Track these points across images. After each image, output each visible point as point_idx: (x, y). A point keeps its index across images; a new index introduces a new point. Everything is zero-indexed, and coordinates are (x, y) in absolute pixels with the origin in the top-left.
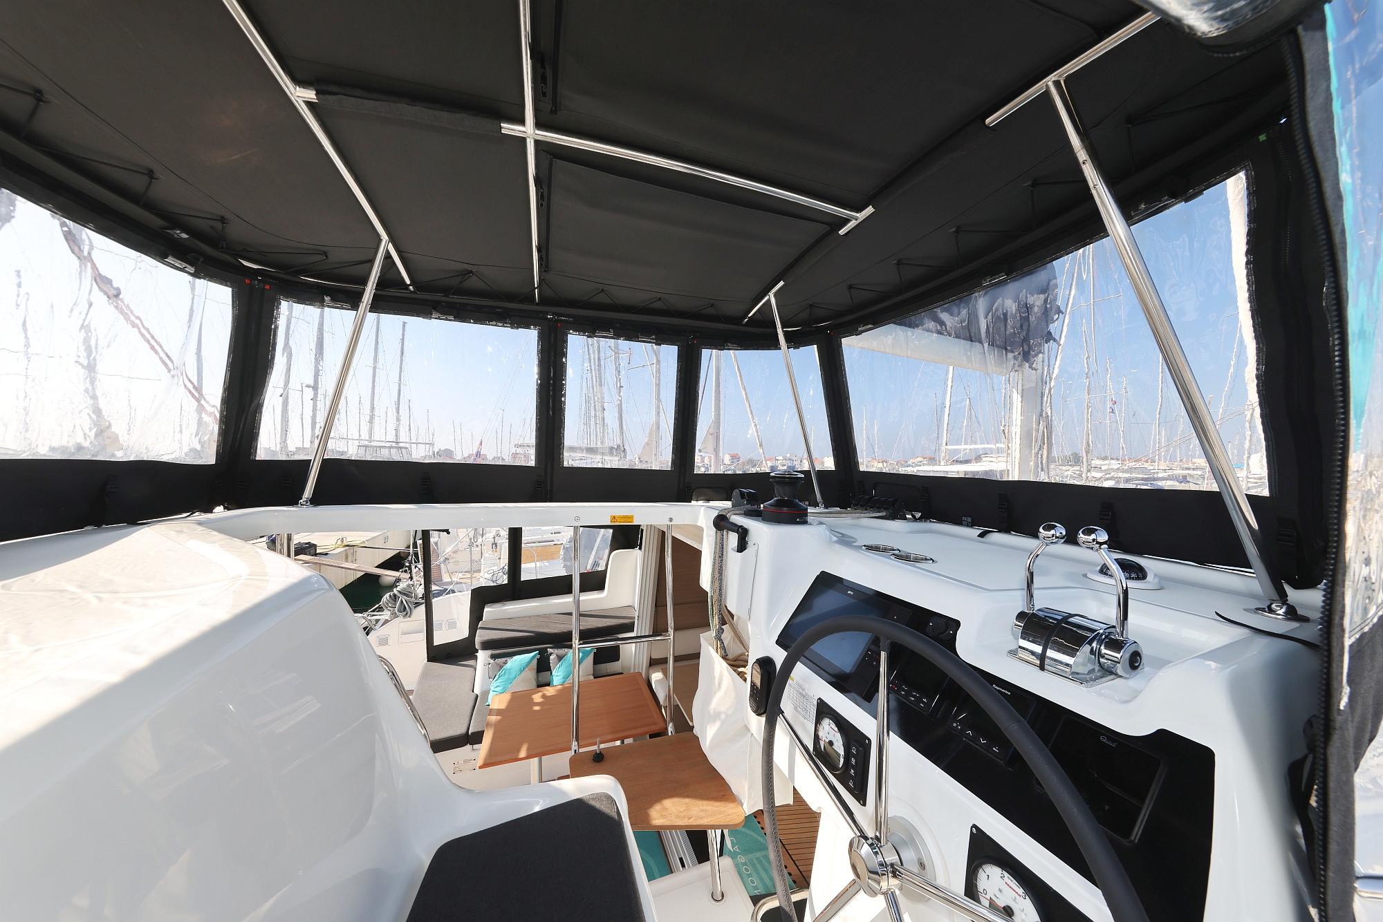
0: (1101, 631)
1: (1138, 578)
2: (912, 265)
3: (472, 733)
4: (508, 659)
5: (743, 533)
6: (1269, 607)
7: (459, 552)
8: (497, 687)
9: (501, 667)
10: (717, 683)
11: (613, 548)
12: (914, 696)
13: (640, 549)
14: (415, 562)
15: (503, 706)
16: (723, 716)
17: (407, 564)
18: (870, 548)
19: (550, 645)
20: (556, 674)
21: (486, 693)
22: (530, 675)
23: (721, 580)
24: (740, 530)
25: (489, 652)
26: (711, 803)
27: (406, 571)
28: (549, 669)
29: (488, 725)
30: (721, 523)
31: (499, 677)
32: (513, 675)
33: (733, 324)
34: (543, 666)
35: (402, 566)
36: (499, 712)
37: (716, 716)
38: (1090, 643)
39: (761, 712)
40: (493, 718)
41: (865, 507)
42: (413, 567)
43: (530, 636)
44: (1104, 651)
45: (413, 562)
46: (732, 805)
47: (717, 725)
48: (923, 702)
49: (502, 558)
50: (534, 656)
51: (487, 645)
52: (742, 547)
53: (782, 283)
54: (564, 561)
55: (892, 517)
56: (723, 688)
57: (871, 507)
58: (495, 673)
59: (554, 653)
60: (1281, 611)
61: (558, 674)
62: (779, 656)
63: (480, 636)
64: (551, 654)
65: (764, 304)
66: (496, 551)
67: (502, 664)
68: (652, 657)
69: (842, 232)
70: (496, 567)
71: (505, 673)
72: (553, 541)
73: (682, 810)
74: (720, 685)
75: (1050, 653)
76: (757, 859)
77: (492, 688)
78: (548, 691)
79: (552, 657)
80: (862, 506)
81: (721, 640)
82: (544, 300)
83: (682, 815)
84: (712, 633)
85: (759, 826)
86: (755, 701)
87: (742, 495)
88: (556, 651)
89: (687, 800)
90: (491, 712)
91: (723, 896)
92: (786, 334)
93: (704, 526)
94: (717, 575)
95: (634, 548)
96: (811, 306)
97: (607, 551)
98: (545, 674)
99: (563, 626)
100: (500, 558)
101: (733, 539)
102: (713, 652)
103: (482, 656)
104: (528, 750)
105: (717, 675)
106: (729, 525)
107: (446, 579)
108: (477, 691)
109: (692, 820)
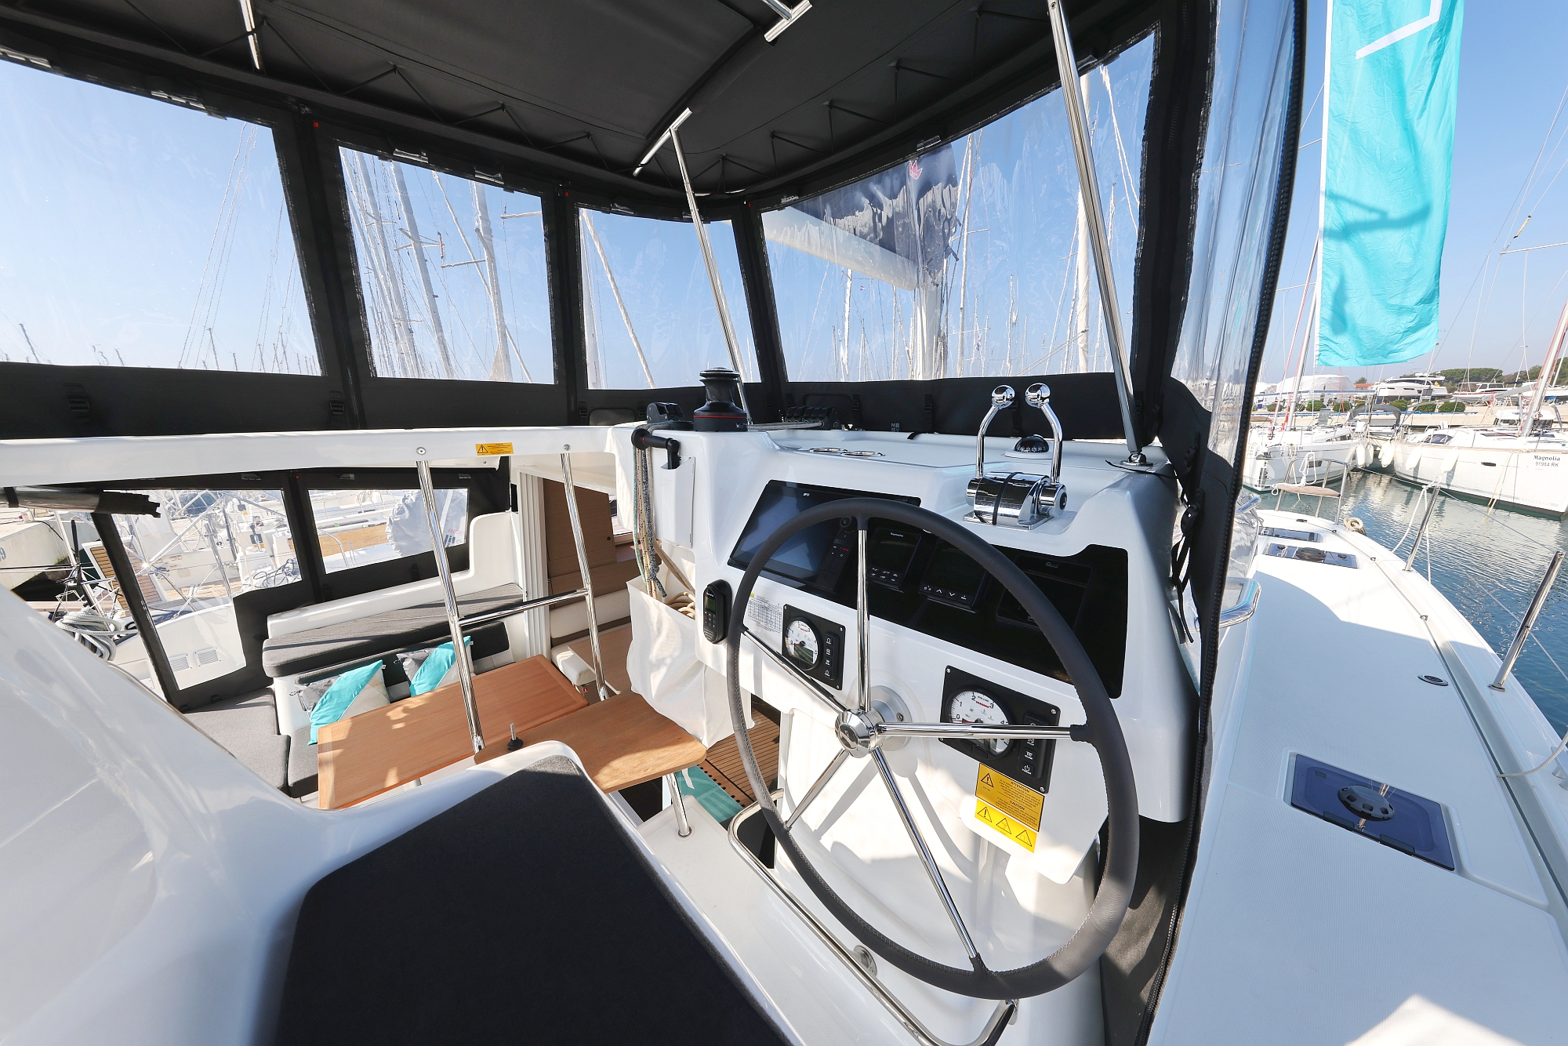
0: (1039, 482)
1: (1043, 451)
2: (845, 110)
3: (295, 784)
4: (332, 679)
5: (674, 449)
6: (1130, 458)
7: (184, 557)
8: (322, 717)
9: (322, 692)
10: (655, 629)
11: (471, 515)
12: (884, 575)
13: (515, 509)
14: (89, 579)
15: (341, 736)
16: (668, 661)
17: (72, 584)
18: (817, 451)
19: (400, 649)
20: (418, 682)
21: (304, 731)
22: (376, 693)
23: (649, 510)
24: (669, 443)
25: (296, 677)
26: (666, 749)
27: (72, 598)
28: (404, 678)
29: (322, 764)
30: (641, 440)
31: (322, 705)
32: (347, 697)
33: (620, 174)
34: (394, 678)
35: (61, 588)
36: (335, 745)
37: (660, 662)
38: (1032, 494)
39: (720, 638)
40: (329, 755)
41: (799, 419)
42: (87, 588)
43: (363, 643)
44: (1041, 498)
45: (84, 578)
46: (692, 744)
47: (663, 670)
48: (894, 578)
49: (276, 552)
50: (376, 668)
51: (286, 669)
52: (674, 462)
53: (687, 112)
54: (396, 540)
55: (828, 427)
56: (664, 632)
57: (806, 418)
58: (314, 701)
59: (408, 660)
60: (1137, 461)
61: (421, 681)
62: (735, 578)
63: (269, 661)
64: (403, 660)
65: (662, 147)
66: (262, 547)
67: (322, 688)
68: (554, 637)
69: (770, 35)
70: (270, 568)
71: (331, 697)
72: (367, 521)
73: (635, 765)
74: (659, 630)
75: (1001, 510)
76: (705, 799)
77: (314, 721)
78: (411, 702)
79: (405, 664)
80: (796, 418)
81: (655, 579)
82: (271, 67)
83: (637, 769)
84: (644, 577)
85: (703, 771)
86: (711, 629)
87: (661, 410)
88: (411, 654)
89: (639, 755)
90: (322, 748)
91: (690, 830)
92: (697, 200)
93: (615, 452)
94: (643, 507)
95: (504, 511)
96: (724, 158)
97: (464, 519)
98: (400, 688)
99: (414, 622)
100: (272, 556)
101: (660, 456)
102: (646, 597)
103: (282, 687)
104: (399, 774)
105: (655, 620)
106: (654, 441)
107: (170, 596)
108: (284, 732)
109: (649, 770)
